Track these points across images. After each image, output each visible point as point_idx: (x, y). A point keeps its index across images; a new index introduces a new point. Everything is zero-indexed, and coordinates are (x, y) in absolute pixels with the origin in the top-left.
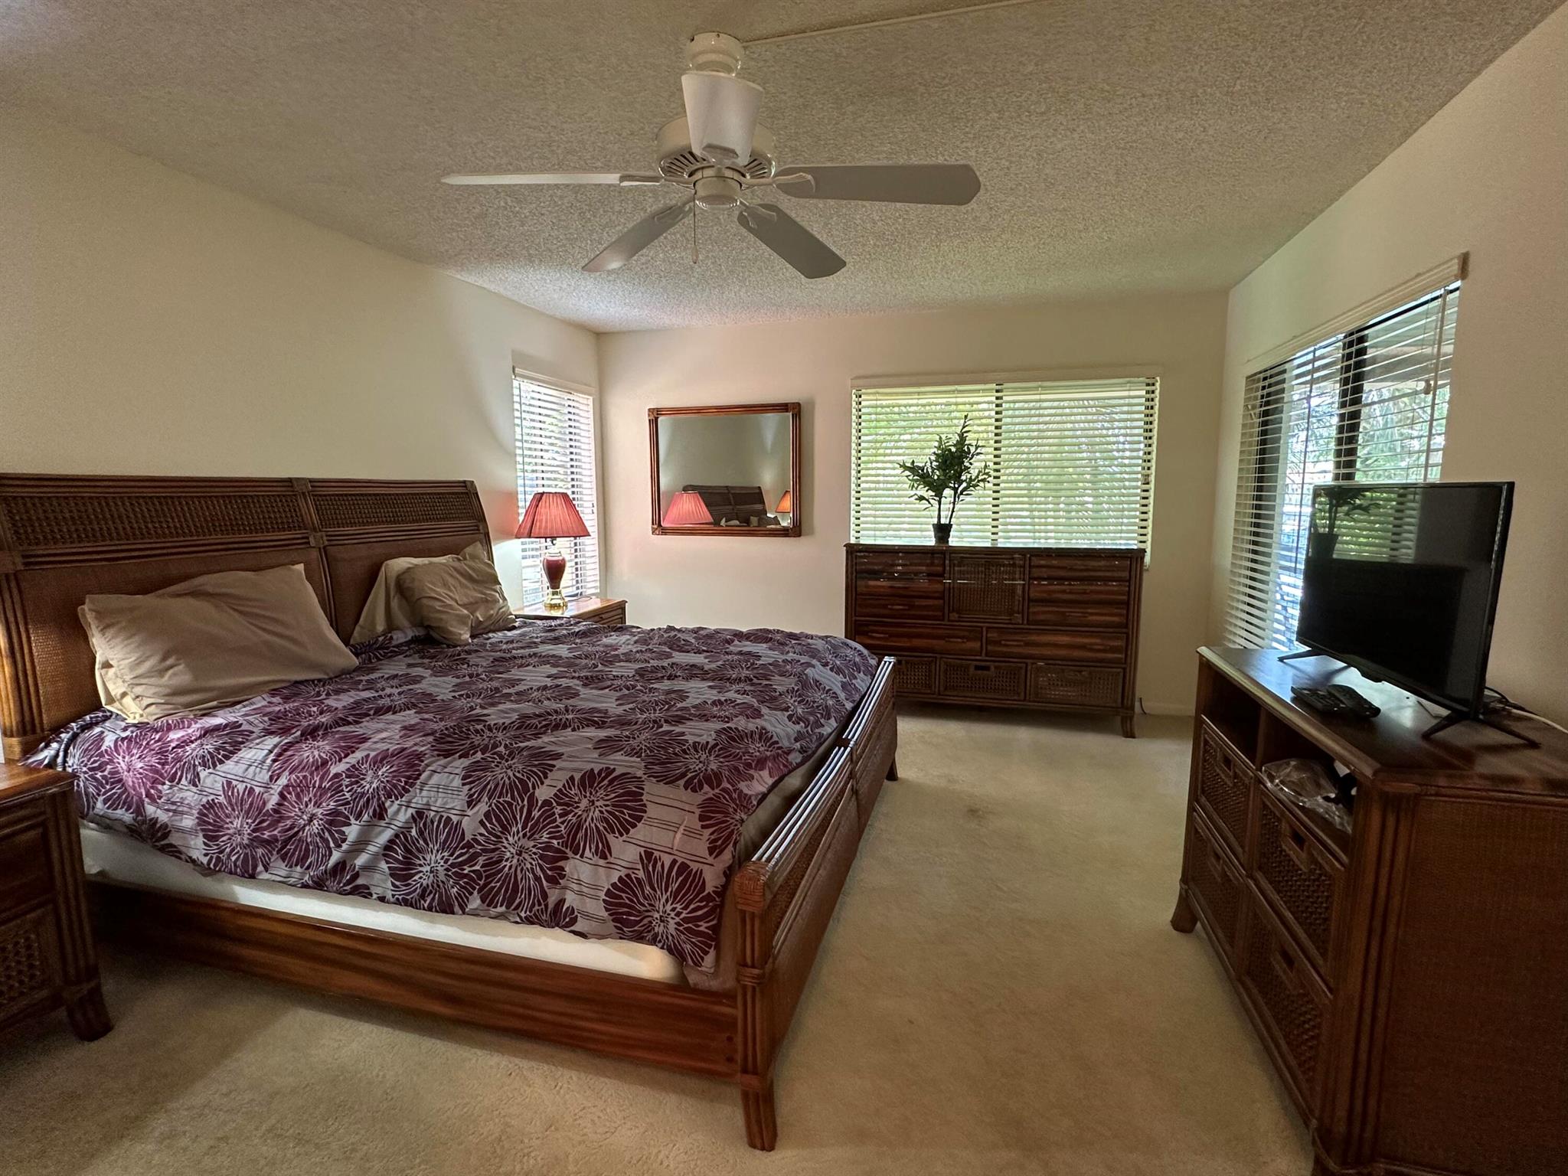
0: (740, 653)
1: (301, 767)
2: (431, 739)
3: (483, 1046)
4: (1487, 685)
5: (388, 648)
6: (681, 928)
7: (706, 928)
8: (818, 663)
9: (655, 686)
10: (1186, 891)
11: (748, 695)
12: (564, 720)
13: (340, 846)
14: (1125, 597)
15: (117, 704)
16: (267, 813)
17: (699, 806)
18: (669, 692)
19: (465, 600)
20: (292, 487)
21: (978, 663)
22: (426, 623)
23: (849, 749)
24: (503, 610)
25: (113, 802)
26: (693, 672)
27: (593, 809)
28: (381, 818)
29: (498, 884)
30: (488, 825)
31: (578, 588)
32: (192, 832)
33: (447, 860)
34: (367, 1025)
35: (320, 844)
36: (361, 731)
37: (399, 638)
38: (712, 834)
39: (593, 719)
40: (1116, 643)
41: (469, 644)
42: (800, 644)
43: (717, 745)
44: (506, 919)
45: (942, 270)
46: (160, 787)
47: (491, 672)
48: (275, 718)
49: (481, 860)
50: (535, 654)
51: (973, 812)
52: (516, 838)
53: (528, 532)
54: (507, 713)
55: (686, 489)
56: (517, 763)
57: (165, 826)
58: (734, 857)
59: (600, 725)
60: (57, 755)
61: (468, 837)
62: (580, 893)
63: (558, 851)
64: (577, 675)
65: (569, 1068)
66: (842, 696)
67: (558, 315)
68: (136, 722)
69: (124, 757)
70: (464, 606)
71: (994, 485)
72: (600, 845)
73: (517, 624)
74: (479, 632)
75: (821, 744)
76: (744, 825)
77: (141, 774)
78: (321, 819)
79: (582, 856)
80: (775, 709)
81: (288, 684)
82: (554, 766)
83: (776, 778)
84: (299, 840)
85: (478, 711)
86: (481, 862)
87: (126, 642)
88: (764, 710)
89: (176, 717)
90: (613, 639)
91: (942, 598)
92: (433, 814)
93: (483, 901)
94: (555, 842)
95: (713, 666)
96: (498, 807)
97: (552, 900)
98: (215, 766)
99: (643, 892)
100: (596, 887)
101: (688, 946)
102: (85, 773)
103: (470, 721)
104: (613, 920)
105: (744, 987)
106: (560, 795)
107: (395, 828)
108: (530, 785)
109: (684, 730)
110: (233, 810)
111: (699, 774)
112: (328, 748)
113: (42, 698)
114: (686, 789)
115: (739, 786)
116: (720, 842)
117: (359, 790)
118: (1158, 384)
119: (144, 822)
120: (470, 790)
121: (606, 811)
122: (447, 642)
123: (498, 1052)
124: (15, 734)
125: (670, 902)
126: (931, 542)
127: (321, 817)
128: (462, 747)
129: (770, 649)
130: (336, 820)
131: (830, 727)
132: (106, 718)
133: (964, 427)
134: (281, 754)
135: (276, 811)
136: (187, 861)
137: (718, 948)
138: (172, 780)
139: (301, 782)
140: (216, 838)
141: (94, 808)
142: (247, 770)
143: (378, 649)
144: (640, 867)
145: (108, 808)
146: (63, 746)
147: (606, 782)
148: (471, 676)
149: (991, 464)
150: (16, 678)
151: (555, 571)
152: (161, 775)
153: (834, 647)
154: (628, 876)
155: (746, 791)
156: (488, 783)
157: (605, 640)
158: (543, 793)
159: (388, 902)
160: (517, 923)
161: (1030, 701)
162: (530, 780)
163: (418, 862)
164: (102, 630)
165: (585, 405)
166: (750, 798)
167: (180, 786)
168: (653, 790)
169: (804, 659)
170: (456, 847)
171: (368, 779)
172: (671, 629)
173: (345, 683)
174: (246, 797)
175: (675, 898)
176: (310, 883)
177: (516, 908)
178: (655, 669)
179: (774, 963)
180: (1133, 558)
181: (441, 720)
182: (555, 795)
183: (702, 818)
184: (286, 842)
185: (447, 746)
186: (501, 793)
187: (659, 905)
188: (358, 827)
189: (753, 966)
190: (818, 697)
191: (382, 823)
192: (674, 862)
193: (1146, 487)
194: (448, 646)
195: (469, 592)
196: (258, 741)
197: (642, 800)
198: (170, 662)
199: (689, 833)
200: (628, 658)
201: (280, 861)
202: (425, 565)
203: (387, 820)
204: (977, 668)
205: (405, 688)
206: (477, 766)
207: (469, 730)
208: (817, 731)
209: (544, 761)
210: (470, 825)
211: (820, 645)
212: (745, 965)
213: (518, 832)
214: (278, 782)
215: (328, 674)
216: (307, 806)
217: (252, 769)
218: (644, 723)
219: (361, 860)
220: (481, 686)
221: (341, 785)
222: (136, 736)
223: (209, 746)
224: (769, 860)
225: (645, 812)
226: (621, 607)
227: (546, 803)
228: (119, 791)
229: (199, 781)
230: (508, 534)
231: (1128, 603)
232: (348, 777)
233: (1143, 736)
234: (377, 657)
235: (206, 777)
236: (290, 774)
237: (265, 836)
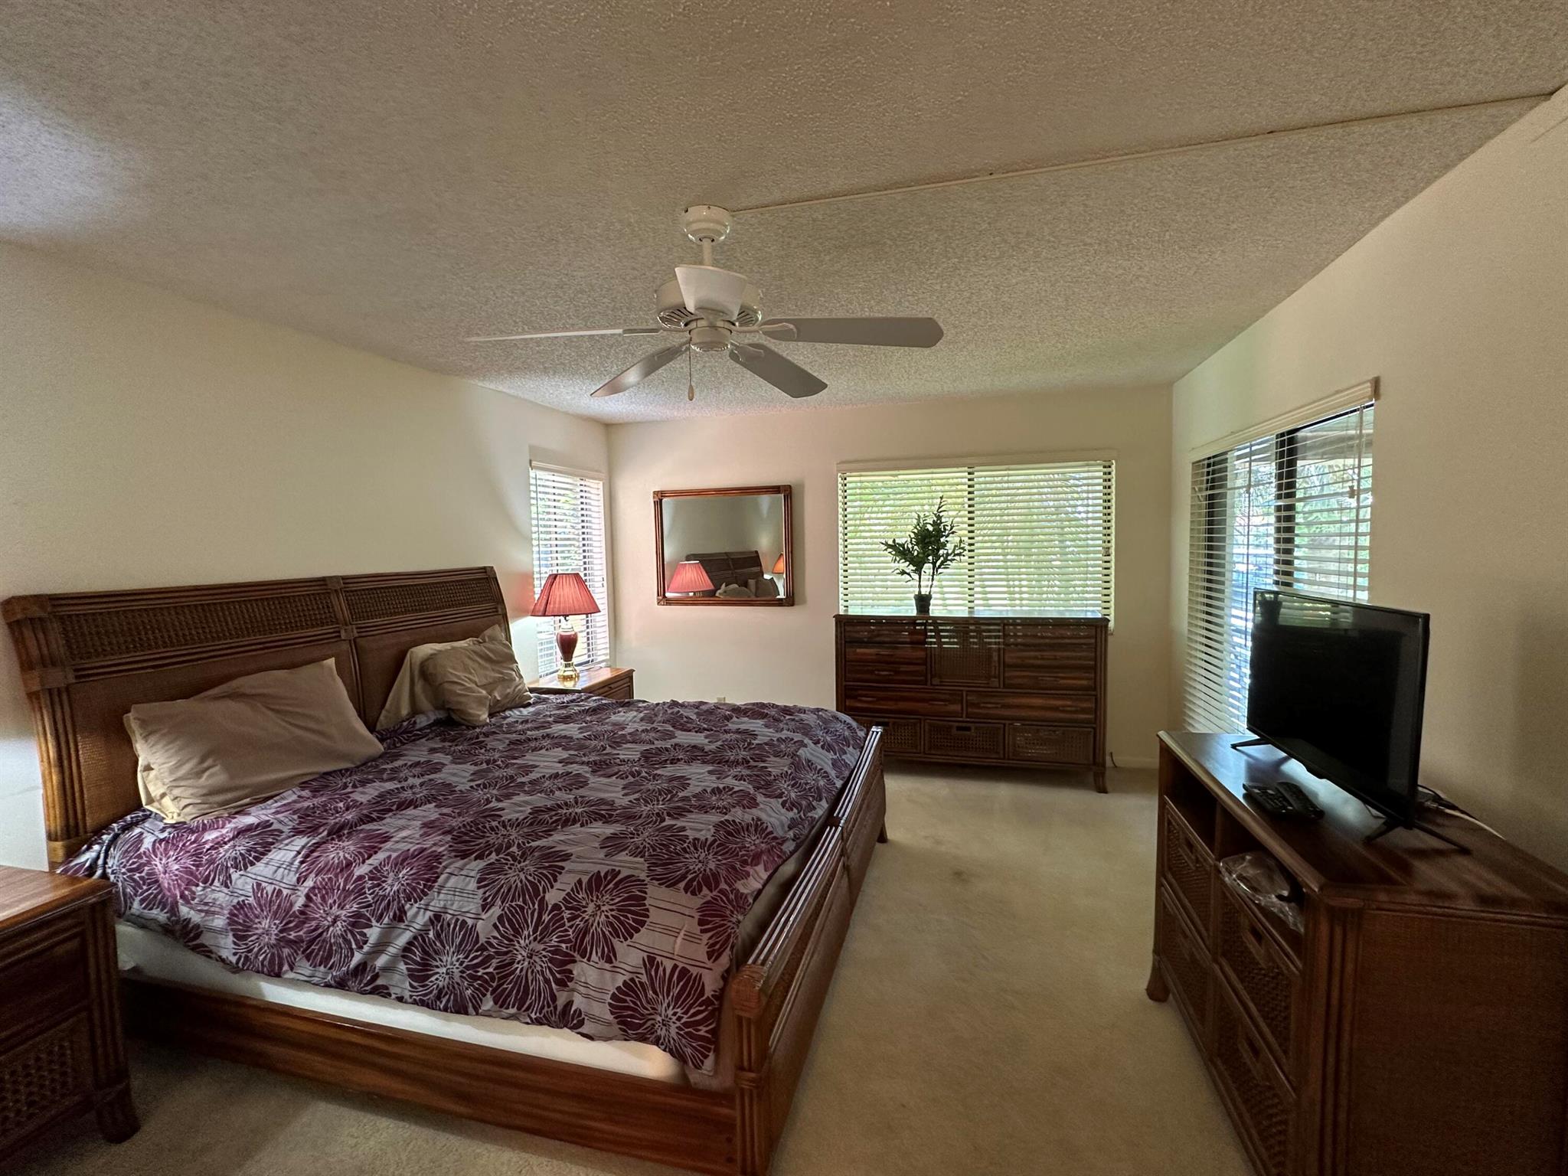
0: (738, 731)
1: (326, 869)
2: (448, 838)
3: (494, 1140)
4: (1419, 783)
5: (410, 732)
6: (682, 1032)
7: (706, 1032)
8: (810, 742)
9: (658, 772)
10: (1159, 962)
11: (745, 780)
12: (573, 814)
13: (362, 948)
14: (1092, 663)
15: (156, 804)
16: (294, 915)
17: (699, 910)
18: (671, 779)
19: (485, 681)
20: (326, 585)
21: (960, 724)
22: (447, 706)
23: (840, 828)
24: (519, 687)
25: (149, 903)
26: (695, 754)
27: (599, 913)
28: (401, 920)
29: (510, 986)
30: (501, 929)
31: (589, 656)
32: (222, 932)
33: (462, 963)
34: (384, 1119)
35: (343, 945)
36: (384, 829)
37: (422, 721)
38: (710, 938)
39: (602, 812)
40: (1085, 705)
41: (487, 724)
42: (793, 720)
43: (715, 841)
44: (517, 1019)
45: (915, 373)
46: (194, 888)
47: (507, 757)
48: (304, 815)
49: (495, 962)
50: (548, 735)
51: (959, 875)
52: (527, 941)
53: (544, 610)
54: (520, 806)
55: (688, 558)
56: (529, 865)
57: (197, 926)
58: (731, 960)
59: (607, 819)
60: (98, 857)
61: (482, 940)
62: (587, 997)
63: (567, 954)
64: (585, 759)
65: (577, 1164)
66: (833, 773)
67: (570, 412)
68: (174, 822)
69: (161, 859)
70: (483, 687)
71: (970, 557)
72: (606, 949)
73: (531, 701)
74: (498, 710)
75: (813, 827)
76: (740, 925)
77: (176, 875)
78: (345, 921)
79: (589, 960)
80: (769, 796)
81: (317, 776)
82: (563, 868)
83: (771, 871)
84: (324, 941)
85: (494, 804)
86: (494, 965)
87: (167, 748)
88: (760, 798)
89: (211, 817)
90: (622, 716)
91: (925, 664)
92: (449, 917)
93: (496, 1003)
94: (564, 945)
95: (713, 747)
96: (510, 911)
97: (561, 1002)
98: (246, 868)
99: (646, 997)
100: (602, 991)
101: (689, 1050)
102: (124, 874)
103: (485, 817)
104: (618, 1023)
105: (742, 1090)
106: (569, 899)
107: (414, 930)
108: (541, 888)
109: (683, 824)
110: (262, 911)
111: (698, 876)
112: (352, 848)
113: (86, 802)
114: (686, 893)
115: (736, 885)
116: (717, 947)
117: (381, 893)
118: (1113, 467)
119: (177, 922)
120: (485, 893)
121: (612, 915)
122: (466, 723)
123: (510, 1146)
124: (59, 837)
125: (671, 1007)
126: (912, 611)
127: (344, 918)
128: (477, 847)
129: (766, 726)
130: (358, 922)
131: (821, 809)
132: (146, 817)
133: (939, 508)
134: (308, 855)
135: (302, 913)
136: (217, 960)
137: (717, 1051)
138: (205, 882)
139: (326, 884)
140: (245, 938)
141: (130, 908)
142: (276, 871)
143: (403, 732)
144: (643, 971)
145: (144, 908)
146: (104, 848)
147: (611, 886)
148: (488, 762)
149: (966, 539)
150: (63, 784)
151: (567, 645)
152: (196, 877)
153: (825, 721)
154: (632, 980)
155: (743, 890)
156: (502, 886)
157: (614, 718)
158: (553, 897)
159: (406, 1002)
160: (528, 1023)
161: (1009, 759)
162: (540, 883)
163: (435, 963)
164: (145, 737)
165: (596, 489)
166: (746, 897)
167: (213, 888)
168: (656, 895)
169: (797, 737)
170: (471, 951)
171: (389, 882)
172: (674, 704)
173: (369, 773)
174: (274, 898)
175: (676, 1004)
176: (332, 982)
177: (528, 1009)
178: (660, 751)
179: (770, 1063)
180: (1099, 626)
181: (459, 814)
182: (564, 899)
183: (701, 923)
184: (312, 942)
185: (465, 845)
186: (514, 897)
187: (662, 1009)
188: (379, 929)
189: (750, 1070)
190: (810, 777)
191: (402, 926)
192: (675, 967)
193: (1107, 558)
194: (468, 728)
195: (488, 673)
196: (286, 842)
197: (645, 905)
198: (205, 765)
199: (690, 937)
200: (635, 738)
201: (305, 961)
202: (447, 650)
203: (406, 923)
204: (959, 729)
205: (427, 778)
206: (491, 869)
207: (485, 827)
208: (810, 814)
209: (553, 862)
210: (485, 928)
211: (811, 719)
212: (741, 1068)
213: (529, 936)
214: (305, 884)
215: (353, 762)
216: (331, 908)
217: (281, 870)
218: (648, 816)
219: (381, 961)
220: (497, 774)
221: (364, 888)
222: (173, 837)
223: (242, 846)
224: (763, 963)
225: (648, 917)
226: (629, 676)
227: (556, 907)
228: (155, 892)
229: (231, 883)
230: (523, 612)
231: (1094, 668)
232: (371, 879)
233: (1115, 791)
234: (401, 741)
235: (237, 879)
236: (317, 875)
237: (291, 937)
